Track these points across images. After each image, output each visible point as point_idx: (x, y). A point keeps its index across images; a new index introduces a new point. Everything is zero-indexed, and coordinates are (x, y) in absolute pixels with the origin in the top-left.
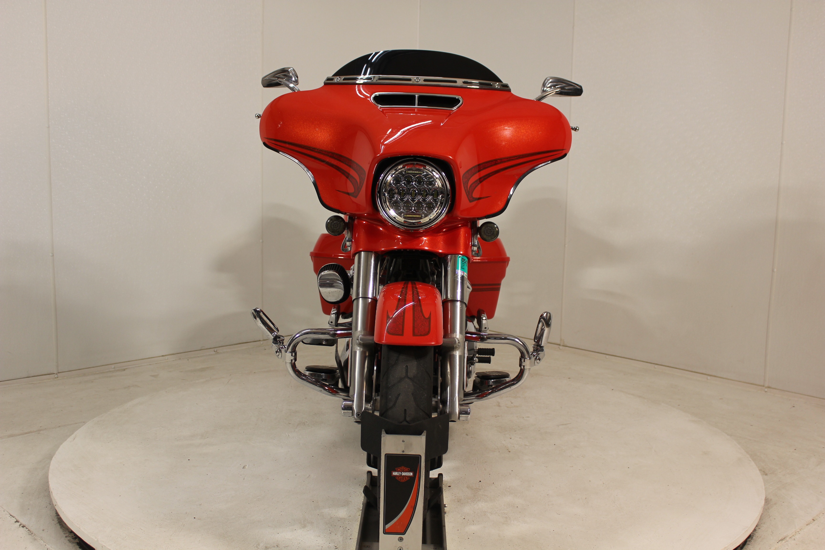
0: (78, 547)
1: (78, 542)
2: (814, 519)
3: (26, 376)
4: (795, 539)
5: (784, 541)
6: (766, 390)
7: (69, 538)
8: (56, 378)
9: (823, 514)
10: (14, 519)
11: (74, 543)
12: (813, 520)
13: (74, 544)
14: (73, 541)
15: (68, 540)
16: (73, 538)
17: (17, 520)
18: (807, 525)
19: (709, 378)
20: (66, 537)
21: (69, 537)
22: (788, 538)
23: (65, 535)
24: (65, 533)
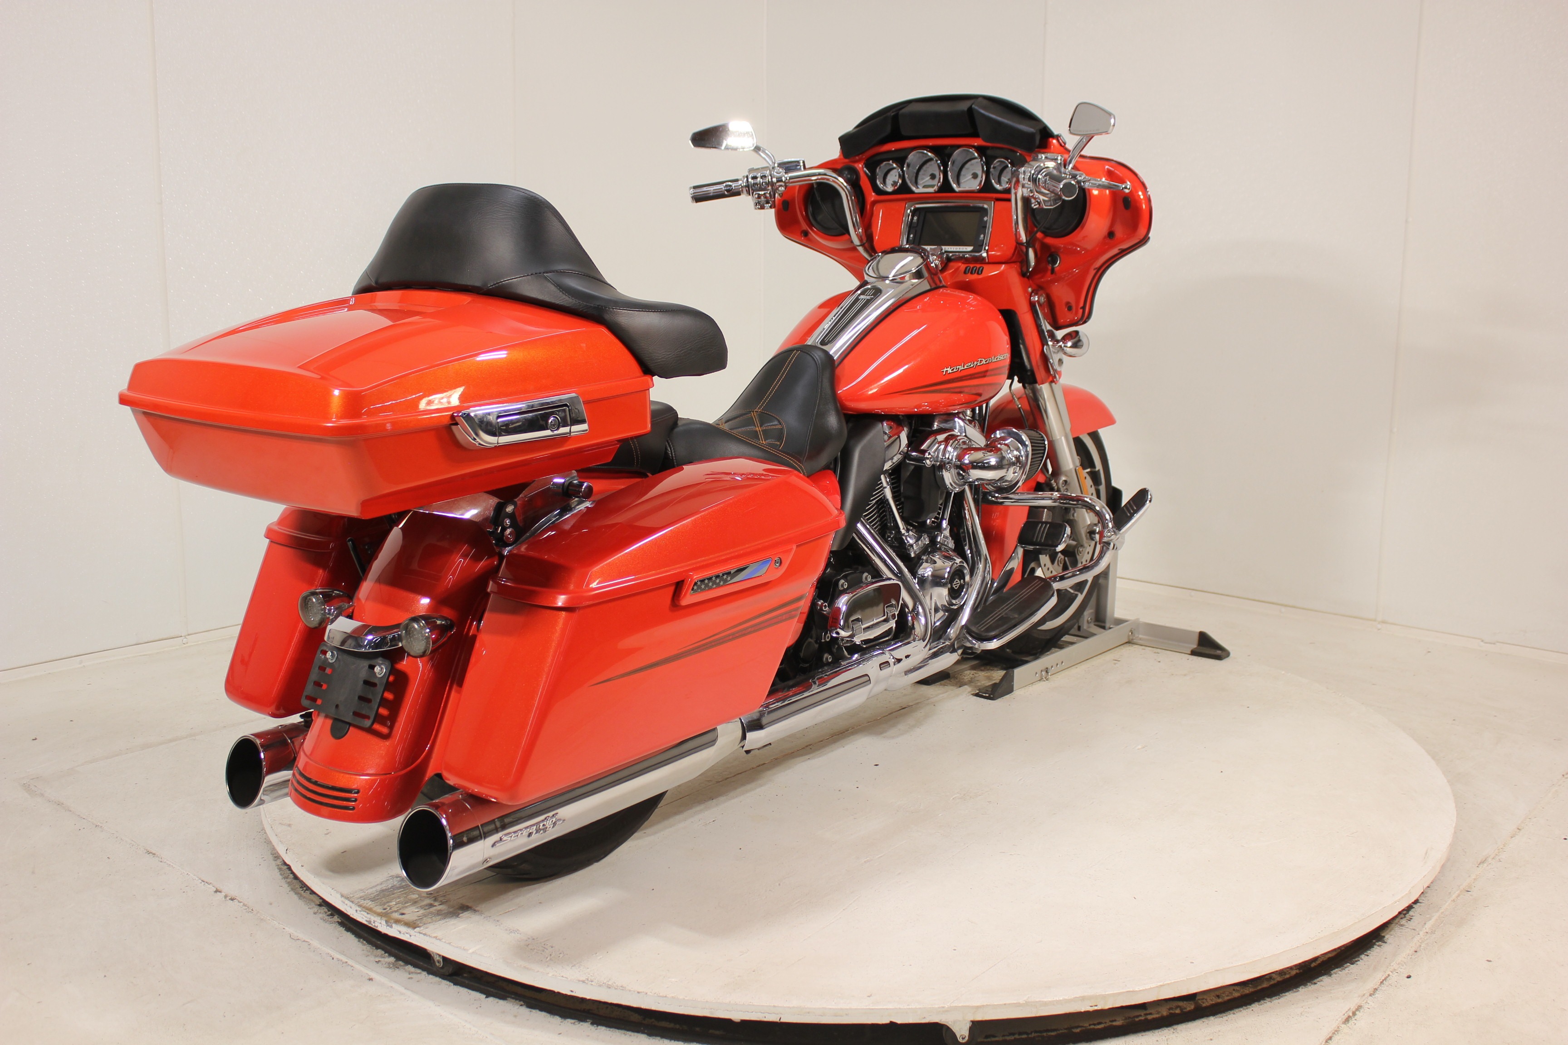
0: (342, 929)
1: (340, 921)
2: (1520, 828)
3: (135, 642)
4: (1501, 860)
5: (1485, 865)
6: (1379, 626)
7: (321, 915)
8: (184, 644)
9: (1530, 819)
10: (210, 886)
11: (332, 923)
12: (1518, 829)
13: (334, 925)
14: (330, 920)
15: (321, 919)
16: (328, 915)
17: (217, 889)
18: (1512, 837)
19: (1283, 609)
20: (315, 913)
21: (320, 913)
22: (1490, 860)
23: (312, 911)
24: (310, 907)
